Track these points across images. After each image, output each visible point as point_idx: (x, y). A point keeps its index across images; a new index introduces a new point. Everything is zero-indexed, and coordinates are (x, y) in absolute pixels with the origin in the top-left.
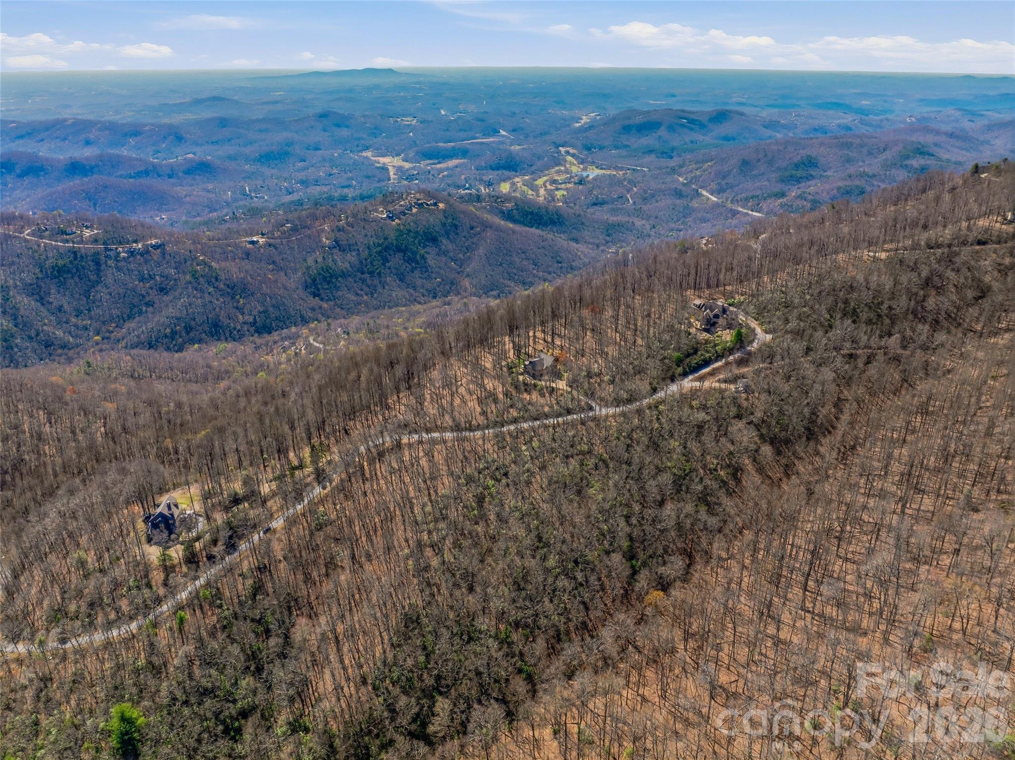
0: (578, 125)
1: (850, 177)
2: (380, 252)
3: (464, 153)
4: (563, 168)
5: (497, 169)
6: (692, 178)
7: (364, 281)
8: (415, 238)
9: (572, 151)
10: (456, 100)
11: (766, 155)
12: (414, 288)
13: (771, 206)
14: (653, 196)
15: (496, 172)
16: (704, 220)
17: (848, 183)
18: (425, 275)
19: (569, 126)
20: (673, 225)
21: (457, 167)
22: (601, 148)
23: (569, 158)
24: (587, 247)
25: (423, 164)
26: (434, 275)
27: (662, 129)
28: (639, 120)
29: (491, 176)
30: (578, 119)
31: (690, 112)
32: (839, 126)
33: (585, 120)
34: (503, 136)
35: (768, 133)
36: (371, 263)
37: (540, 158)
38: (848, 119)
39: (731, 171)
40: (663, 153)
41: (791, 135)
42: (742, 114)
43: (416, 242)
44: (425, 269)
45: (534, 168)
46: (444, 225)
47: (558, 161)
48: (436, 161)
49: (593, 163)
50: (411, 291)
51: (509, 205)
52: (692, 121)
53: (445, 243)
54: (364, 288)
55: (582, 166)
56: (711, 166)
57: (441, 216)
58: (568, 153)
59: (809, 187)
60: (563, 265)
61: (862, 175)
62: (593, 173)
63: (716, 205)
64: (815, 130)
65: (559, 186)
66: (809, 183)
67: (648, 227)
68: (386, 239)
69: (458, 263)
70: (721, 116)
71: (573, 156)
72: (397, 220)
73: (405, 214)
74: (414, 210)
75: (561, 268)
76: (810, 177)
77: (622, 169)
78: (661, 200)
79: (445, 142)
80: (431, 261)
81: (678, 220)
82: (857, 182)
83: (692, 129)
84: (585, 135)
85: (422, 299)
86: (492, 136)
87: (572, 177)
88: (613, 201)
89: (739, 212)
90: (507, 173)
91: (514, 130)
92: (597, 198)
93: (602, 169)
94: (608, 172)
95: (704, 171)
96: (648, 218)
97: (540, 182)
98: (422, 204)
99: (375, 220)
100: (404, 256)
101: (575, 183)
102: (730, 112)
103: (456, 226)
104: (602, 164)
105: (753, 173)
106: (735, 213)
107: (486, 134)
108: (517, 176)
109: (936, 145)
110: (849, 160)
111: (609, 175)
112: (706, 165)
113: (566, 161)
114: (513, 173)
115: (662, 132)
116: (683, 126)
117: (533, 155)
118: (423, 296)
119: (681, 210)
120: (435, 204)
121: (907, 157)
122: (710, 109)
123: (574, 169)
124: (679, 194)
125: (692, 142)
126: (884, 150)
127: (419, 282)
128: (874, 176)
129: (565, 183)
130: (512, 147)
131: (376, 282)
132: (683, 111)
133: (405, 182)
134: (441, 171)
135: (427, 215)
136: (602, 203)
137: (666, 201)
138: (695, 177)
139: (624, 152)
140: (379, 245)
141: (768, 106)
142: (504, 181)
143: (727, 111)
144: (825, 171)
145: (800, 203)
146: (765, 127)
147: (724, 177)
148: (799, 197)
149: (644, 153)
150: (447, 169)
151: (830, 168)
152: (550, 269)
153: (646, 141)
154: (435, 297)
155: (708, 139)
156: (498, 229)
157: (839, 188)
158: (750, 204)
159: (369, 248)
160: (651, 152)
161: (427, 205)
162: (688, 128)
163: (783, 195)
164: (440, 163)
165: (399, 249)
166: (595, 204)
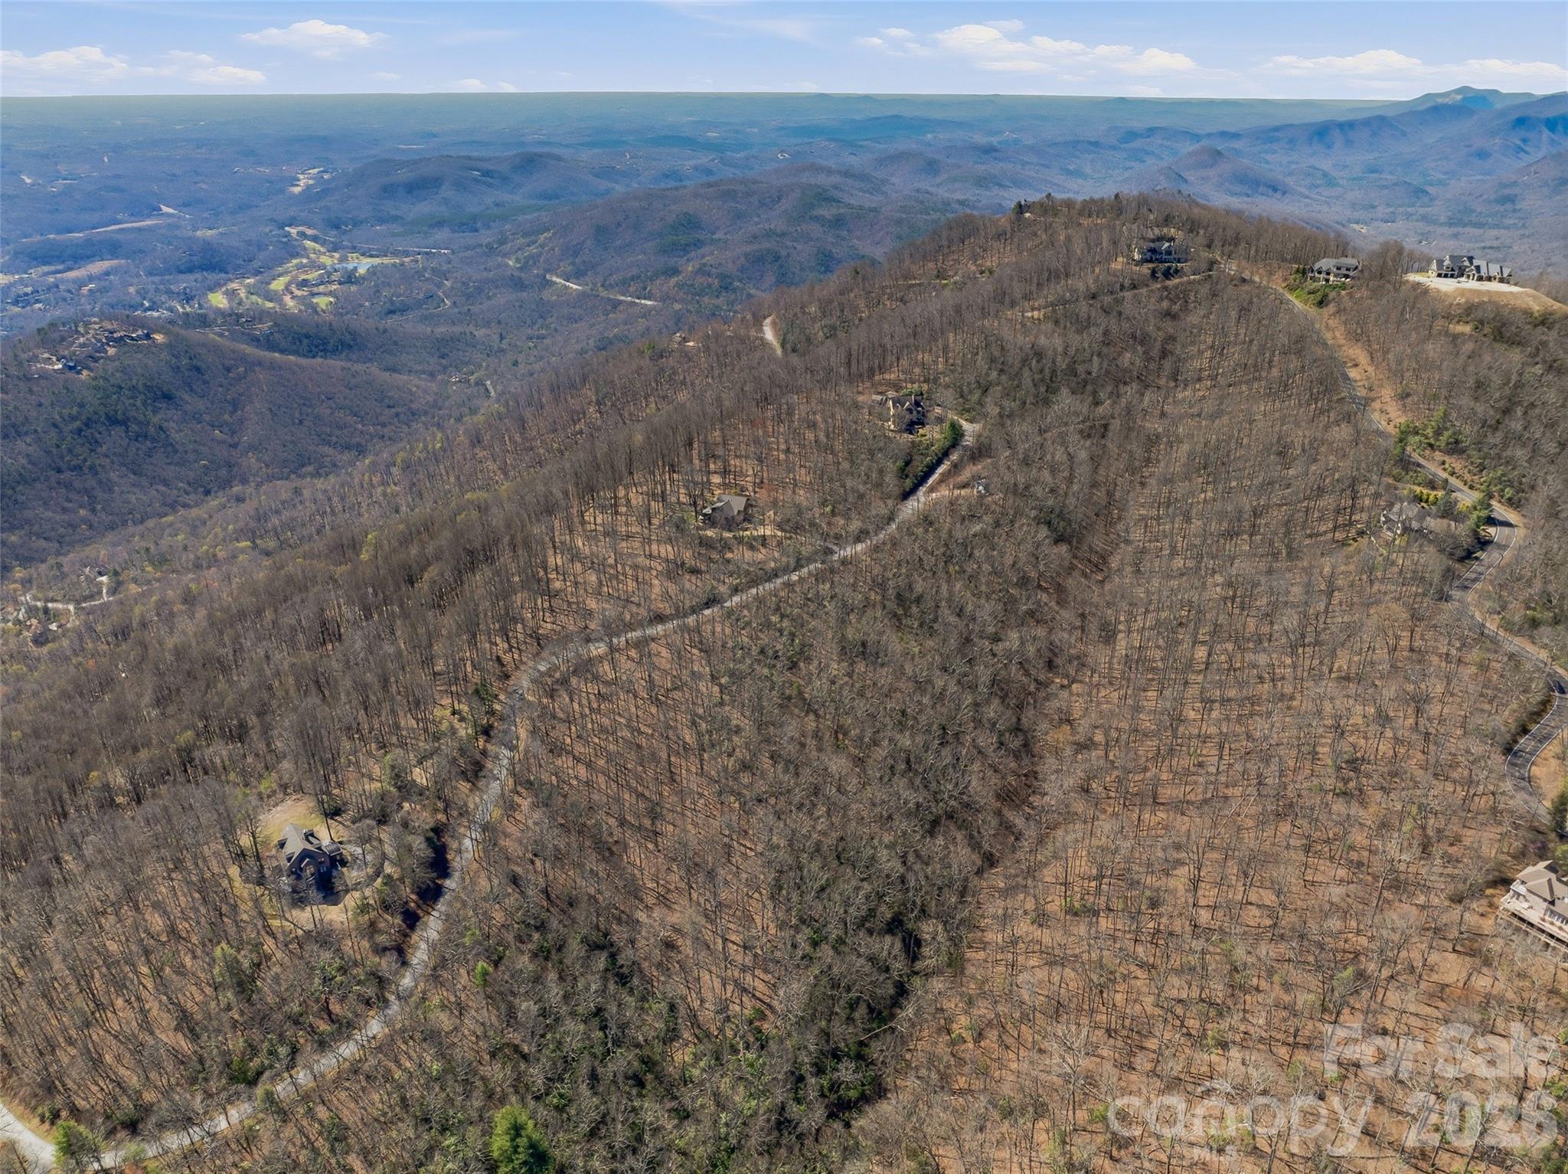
0: (297, 190)
1: (755, 237)
2: (80, 430)
3: (113, 248)
4: (305, 261)
5: (191, 270)
6: (527, 259)
7: (68, 486)
8: (134, 397)
9: (309, 232)
10: (47, 157)
11: (627, 217)
12: (166, 483)
13: (665, 288)
14: (480, 290)
15: (191, 277)
16: (572, 319)
17: (756, 247)
18: (176, 458)
19: (282, 191)
20: (530, 331)
21: (107, 273)
22: (356, 223)
23: (308, 243)
24: (420, 379)
25: (35, 273)
26: (192, 457)
27: (444, 187)
28: (403, 175)
29: (184, 283)
30: (293, 182)
31: (480, 159)
32: (696, 168)
33: (304, 181)
34: (168, 215)
35: (603, 185)
36: (70, 451)
37: (261, 247)
38: (703, 159)
39: (582, 243)
40: (462, 224)
41: (635, 185)
42: (558, 158)
43: (138, 403)
44: (171, 448)
45: (256, 264)
46: (177, 369)
47: (292, 250)
48: (61, 267)
49: (354, 249)
50: (162, 488)
51: (265, 327)
52: (487, 173)
53: (192, 402)
54: (74, 496)
55: (337, 255)
56: (550, 238)
57: (164, 355)
58: (303, 235)
59: (703, 257)
60: (400, 410)
61: (769, 234)
62: (364, 265)
63: (582, 295)
64: (667, 176)
65: (315, 290)
66: (700, 251)
67: (496, 337)
68: (81, 405)
69: (226, 430)
70: (529, 163)
71: (315, 239)
72: (85, 372)
73: (96, 360)
74: (111, 351)
75: (397, 415)
76: (698, 244)
77: (406, 254)
78: (495, 295)
79: (58, 233)
80: (178, 435)
81: (534, 323)
82: (766, 245)
83: (490, 186)
84: (321, 204)
85: (186, 499)
86: (149, 216)
87: (329, 274)
88: (419, 304)
89: (621, 302)
90: (213, 277)
91: (186, 205)
92: (392, 302)
93: (371, 256)
94: (386, 261)
95: (542, 246)
96: (487, 324)
97: (278, 285)
98: (121, 338)
99: (44, 376)
100: (127, 432)
101: (340, 283)
102: (540, 156)
103: (198, 369)
104: (370, 249)
105: (618, 243)
106: (616, 304)
107: (136, 215)
108: (230, 280)
109: (835, 187)
110: (739, 216)
111: (394, 265)
112: (542, 237)
113: (305, 249)
114: (223, 275)
115: (447, 192)
116: (475, 180)
117: (249, 243)
118: (187, 493)
119: (533, 307)
120: (148, 336)
121: (812, 206)
122: (511, 153)
123: (326, 260)
124: (518, 284)
125: (497, 205)
126: (779, 198)
127: (171, 471)
128: (784, 234)
129: (322, 283)
130: (199, 233)
131: (91, 482)
132: (469, 158)
133: (17, 309)
134: (81, 283)
135: (140, 356)
136: (403, 310)
137: (504, 298)
138: (531, 257)
139: (397, 228)
140: (73, 418)
141: (583, 145)
142: (211, 289)
143: (535, 154)
144: (713, 233)
145: (700, 280)
146: (597, 176)
147: (576, 254)
148: (701, 271)
149: (431, 226)
150: (91, 278)
151: (718, 228)
152: (382, 419)
153: (423, 208)
154: (207, 493)
155: (517, 199)
156: (273, 366)
157: (746, 255)
158: (632, 289)
159: (55, 425)
160: (440, 224)
161: (132, 339)
162: (485, 183)
163: (675, 271)
164: (70, 269)
165: (113, 421)
166: (391, 312)
